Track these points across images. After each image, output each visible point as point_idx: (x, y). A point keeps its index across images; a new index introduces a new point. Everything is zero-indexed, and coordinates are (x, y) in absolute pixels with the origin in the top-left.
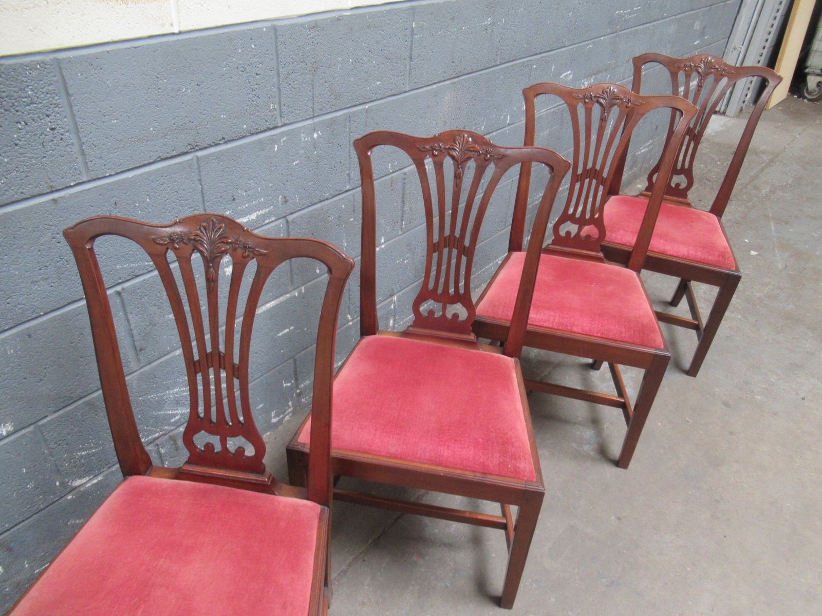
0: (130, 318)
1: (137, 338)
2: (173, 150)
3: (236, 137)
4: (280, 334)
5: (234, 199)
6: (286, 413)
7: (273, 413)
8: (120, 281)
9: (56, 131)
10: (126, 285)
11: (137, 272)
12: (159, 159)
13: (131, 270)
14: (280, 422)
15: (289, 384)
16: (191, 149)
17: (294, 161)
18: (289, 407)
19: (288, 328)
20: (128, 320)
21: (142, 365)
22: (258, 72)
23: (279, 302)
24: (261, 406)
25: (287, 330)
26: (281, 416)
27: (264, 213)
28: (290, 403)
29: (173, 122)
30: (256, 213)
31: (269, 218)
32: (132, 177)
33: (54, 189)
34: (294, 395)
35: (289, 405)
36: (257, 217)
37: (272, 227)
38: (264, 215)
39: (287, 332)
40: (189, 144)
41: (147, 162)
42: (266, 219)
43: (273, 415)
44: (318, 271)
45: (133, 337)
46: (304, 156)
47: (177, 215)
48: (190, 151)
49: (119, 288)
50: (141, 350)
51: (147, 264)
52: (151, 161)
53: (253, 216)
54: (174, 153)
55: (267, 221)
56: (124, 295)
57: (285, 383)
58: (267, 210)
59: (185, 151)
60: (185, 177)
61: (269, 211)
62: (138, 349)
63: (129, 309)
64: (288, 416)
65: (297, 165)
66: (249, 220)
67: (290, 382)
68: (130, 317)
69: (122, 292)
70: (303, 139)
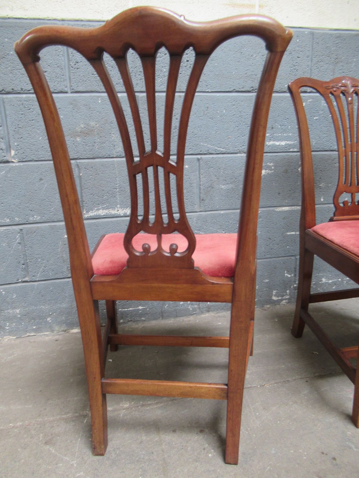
0: (201, 178)
1: (202, 191)
2: (243, 88)
3: (280, 90)
4: (288, 233)
5: (272, 128)
6: (284, 298)
7: (274, 291)
8: (201, 153)
9: (188, 62)
10: (203, 156)
11: (210, 151)
12: (234, 91)
13: (208, 149)
14: (279, 302)
15: (289, 276)
16: (252, 90)
17: (314, 116)
18: (286, 295)
19: (296, 232)
20: (200, 177)
21: (201, 210)
22: (299, 56)
23: (291, 209)
24: (267, 281)
25: (294, 233)
26: (280, 298)
27: (290, 144)
28: (288, 291)
29: (246, 72)
30: (285, 142)
31: (294, 148)
32: (218, 96)
33: (181, 91)
34: (292, 287)
35: (287, 293)
36: (285, 145)
37: (294, 155)
38: (290, 145)
39: (293, 235)
40: (252, 87)
41: (227, 90)
42: (291, 149)
43: (274, 292)
44: (322, 200)
45: (200, 190)
46: (323, 116)
47: (238, 126)
48: (252, 91)
49: (199, 157)
50: (203, 200)
51: (216, 148)
52: (230, 90)
53: (283, 143)
54: (243, 90)
55: (291, 150)
56: (201, 162)
57: (286, 273)
58: (292, 143)
59: (250, 90)
60: (247, 105)
61: (294, 144)
62: (201, 198)
63: (202, 171)
64: (284, 301)
65: (316, 120)
66: (279, 145)
67: (290, 274)
68: (202, 176)
69: (200, 159)
70: (323, 104)
